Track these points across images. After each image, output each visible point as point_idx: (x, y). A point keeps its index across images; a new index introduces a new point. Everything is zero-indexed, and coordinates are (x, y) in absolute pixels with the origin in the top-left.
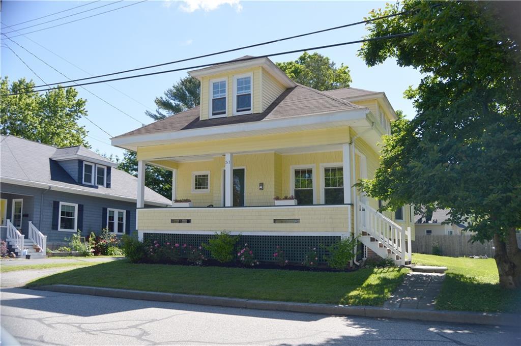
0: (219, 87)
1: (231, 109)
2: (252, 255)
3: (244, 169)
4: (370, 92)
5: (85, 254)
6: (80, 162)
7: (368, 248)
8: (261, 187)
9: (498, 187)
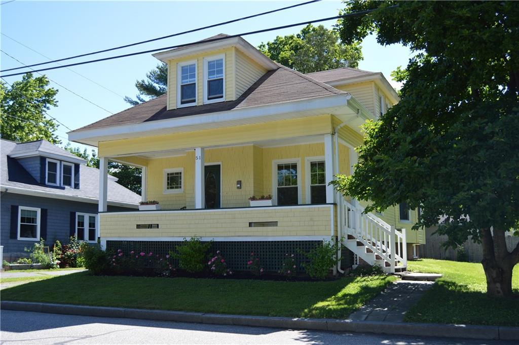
0: (188, 71)
1: (202, 97)
2: (225, 263)
3: (219, 166)
4: (367, 72)
5: (49, 267)
6: (43, 159)
7: (359, 257)
8: (239, 186)
9: (469, 184)
